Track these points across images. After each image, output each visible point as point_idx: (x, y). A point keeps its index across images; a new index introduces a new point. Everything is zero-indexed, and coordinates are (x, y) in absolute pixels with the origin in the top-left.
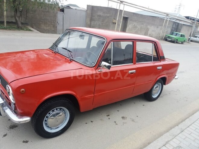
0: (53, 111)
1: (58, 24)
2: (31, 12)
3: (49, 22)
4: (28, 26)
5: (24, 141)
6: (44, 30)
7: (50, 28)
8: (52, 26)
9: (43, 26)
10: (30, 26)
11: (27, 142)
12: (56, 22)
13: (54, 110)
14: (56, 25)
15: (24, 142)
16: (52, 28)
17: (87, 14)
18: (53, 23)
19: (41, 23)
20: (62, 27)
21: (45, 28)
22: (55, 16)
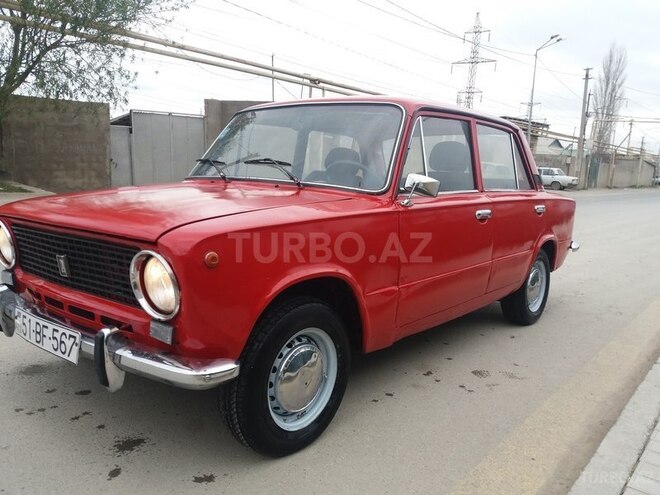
0: (290, 346)
1: (113, 166)
2: (17, 134)
3: (82, 161)
4: (10, 180)
5: (196, 478)
6: (68, 188)
7: (86, 180)
8: (93, 173)
9: (62, 177)
10: (15, 181)
11: (210, 479)
12: (108, 161)
13: (293, 342)
14: (108, 170)
15: (198, 480)
16: (93, 180)
17: (208, 128)
18: (95, 165)
19: (55, 166)
20: (129, 175)
21: (70, 182)
22: (103, 140)
